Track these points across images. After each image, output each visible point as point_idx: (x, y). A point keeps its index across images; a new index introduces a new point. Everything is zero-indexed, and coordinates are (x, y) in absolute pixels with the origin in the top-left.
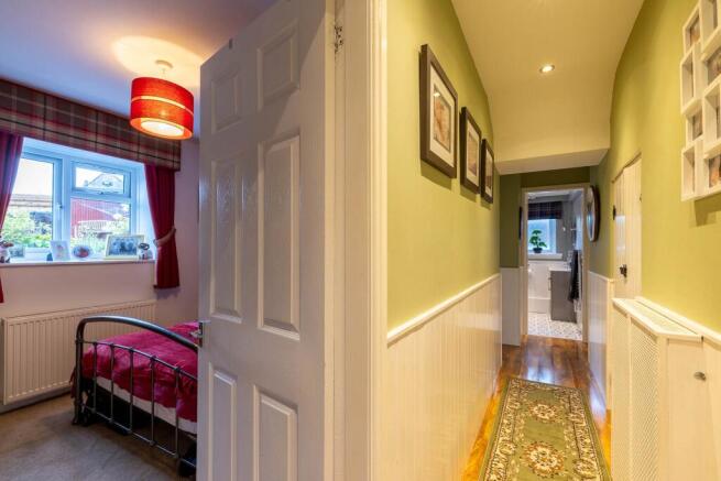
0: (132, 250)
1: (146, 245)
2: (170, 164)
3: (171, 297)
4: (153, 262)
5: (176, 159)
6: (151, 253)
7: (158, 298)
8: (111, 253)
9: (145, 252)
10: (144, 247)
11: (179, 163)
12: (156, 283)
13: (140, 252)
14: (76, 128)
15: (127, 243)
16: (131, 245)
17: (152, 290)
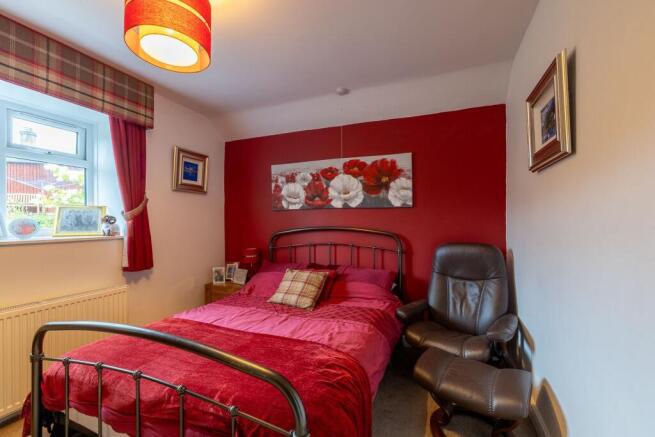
0: (90, 224)
1: (112, 218)
2: (142, 120)
3: (143, 281)
4: (122, 239)
5: (149, 114)
6: (118, 228)
7: (128, 282)
8: (64, 228)
9: (111, 227)
10: (109, 220)
11: (152, 118)
12: (126, 264)
13: (103, 227)
14: (18, 56)
15: (84, 217)
16: (89, 219)
17: (121, 272)
